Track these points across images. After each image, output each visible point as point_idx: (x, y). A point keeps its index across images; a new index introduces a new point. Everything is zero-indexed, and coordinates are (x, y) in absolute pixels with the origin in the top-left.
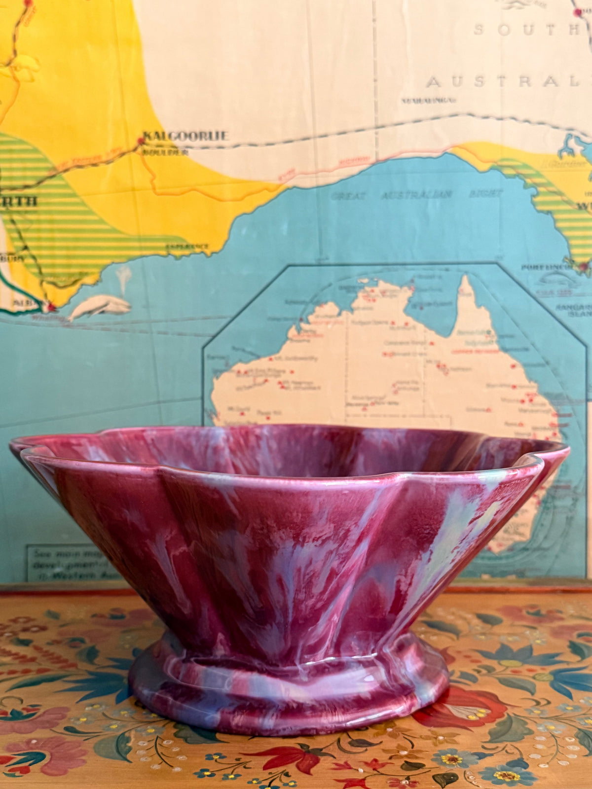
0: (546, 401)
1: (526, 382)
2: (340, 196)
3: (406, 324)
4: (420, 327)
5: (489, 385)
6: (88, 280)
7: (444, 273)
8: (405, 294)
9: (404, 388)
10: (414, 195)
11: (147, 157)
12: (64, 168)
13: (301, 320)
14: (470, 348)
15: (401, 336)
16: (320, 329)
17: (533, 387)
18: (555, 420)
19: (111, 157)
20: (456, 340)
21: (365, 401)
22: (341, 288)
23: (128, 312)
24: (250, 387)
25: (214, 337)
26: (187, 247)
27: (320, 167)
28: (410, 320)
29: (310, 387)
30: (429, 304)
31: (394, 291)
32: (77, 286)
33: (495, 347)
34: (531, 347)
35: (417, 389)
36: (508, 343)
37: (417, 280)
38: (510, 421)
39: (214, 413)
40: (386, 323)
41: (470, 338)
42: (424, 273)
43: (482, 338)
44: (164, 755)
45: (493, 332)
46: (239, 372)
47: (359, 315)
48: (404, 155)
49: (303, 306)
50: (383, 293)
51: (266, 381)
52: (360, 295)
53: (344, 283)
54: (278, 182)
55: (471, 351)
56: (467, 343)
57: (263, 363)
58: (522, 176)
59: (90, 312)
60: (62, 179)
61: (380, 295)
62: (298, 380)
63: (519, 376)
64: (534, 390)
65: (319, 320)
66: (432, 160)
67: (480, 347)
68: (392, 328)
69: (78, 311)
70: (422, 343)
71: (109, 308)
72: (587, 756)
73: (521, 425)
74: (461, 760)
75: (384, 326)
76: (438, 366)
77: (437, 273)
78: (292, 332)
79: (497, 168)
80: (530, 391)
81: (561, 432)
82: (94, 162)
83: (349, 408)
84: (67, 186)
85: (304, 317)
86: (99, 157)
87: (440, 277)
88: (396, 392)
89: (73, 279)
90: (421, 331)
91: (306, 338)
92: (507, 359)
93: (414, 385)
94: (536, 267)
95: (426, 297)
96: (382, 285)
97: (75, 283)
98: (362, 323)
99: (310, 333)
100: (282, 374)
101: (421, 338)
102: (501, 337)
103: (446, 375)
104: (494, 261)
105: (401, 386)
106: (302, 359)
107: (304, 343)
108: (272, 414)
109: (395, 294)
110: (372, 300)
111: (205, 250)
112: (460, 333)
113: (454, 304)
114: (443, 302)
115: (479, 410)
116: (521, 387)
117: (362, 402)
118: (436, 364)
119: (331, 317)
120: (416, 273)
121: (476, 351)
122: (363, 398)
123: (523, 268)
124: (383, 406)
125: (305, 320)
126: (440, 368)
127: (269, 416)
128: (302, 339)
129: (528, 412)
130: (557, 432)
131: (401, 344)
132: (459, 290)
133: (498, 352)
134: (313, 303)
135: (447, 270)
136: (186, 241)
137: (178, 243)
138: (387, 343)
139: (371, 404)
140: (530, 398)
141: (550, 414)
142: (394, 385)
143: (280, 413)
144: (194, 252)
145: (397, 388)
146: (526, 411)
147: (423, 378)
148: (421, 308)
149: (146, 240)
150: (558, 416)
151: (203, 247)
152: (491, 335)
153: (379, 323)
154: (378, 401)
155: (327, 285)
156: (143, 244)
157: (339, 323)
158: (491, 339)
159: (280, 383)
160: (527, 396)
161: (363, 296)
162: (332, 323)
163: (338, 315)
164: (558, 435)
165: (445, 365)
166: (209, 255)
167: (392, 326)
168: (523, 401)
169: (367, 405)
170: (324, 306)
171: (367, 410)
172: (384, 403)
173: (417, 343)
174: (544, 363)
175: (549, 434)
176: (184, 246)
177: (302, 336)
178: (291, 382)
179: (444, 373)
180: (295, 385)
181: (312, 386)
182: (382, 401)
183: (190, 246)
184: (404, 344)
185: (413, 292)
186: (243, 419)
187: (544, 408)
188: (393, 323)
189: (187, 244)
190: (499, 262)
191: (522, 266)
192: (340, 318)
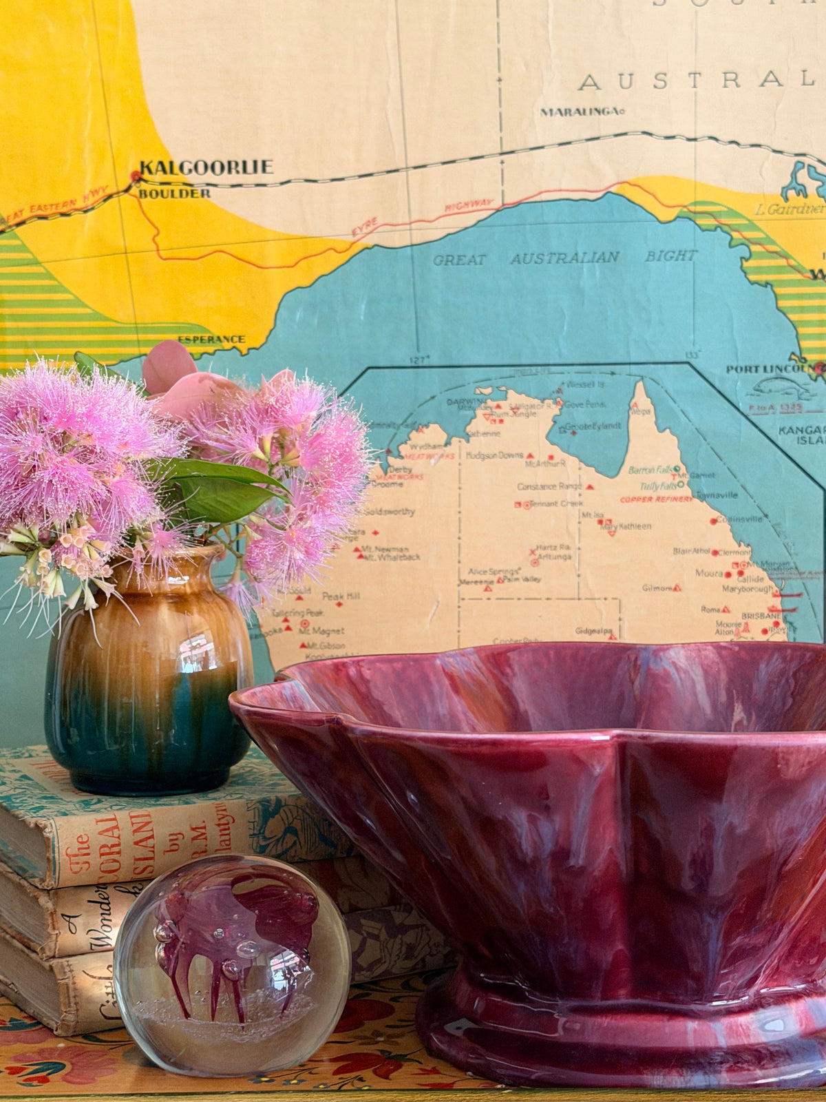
0: (764, 574)
1: (735, 546)
2: (448, 260)
3: (551, 457)
4: (572, 462)
5: (676, 551)
7: (608, 379)
8: (549, 411)
9: (548, 556)
10: (561, 258)
11: (146, 201)
12: (18, 220)
13: (389, 452)
14: (648, 493)
15: (543, 475)
16: (418, 466)
17: (744, 553)
18: (777, 602)
19: (89, 203)
20: (626, 482)
21: (489, 577)
22: (450, 402)
26: (211, 339)
27: (415, 217)
28: (556, 451)
29: (404, 555)
30: (586, 427)
31: (532, 406)
33: (687, 491)
34: (741, 492)
35: (565, 558)
36: (705, 486)
37: (565, 388)
38: (709, 606)
40: (521, 456)
41: (649, 478)
42: (576, 379)
43: (667, 478)
45: (683, 469)
47: (477, 445)
48: (544, 197)
49: (392, 431)
50: (515, 410)
51: (336, 546)
52: (480, 412)
53: (455, 395)
54: (351, 239)
55: (650, 499)
56: (645, 486)
58: (726, 228)
60: (16, 237)
61: (511, 413)
62: (385, 546)
63: (722, 536)
64: (747, 558)
65: (417, 451)
66: (588, 202)
67: (663, 493)
68: (528, 464)
70: (575, 487)
73: (725, 610)
75: (517, 459)
76: (600, 522)
77: (597, 378)
78: (376, 471)
79: (688, 216)
80: (739, 559)
81: (785, 620)
82: (64, 210)
83: (463, 586)
84: (23, 248)
85: (393, 448)
86: (72, 202)
87: (602, 385)
88: (535, 563)
90: (573, 470)
91: (396, 480)
92: (704, 511)
93: (564, 552)
94: (748, 369)
95: (580, 416)
96: (514, 398)
98: (483, 457)
99: (402, 473)
100: (360, 536)
101: (573, 479)
102: (695, 476)
103: (612, 536)
104: (685, 359)
105: (543, 553)
106: (390, 512)
107: (393, 488)
108: (345, 597)
109: (533, 411)
110: (498, 421)
111: (238, 345)
112: (633, 470)
113: (623, 426)
114: (607, 422)
115: (664, 589)
116: (726, 553)
117: (484, 578)
118: (596, 519)
119: (435, 447)
120: (565, 378)
121: (658, 499)
122: (485, 572)
123: (728, 371)
124: (516, 583)
125: (396, 453)
126: (604, 525)
127: (342, 601)
128: (391, 481)
129: (737, 591)
130: (781, 621)
131: (543, 487)
132: (632, 404)
133: (691, 499)
134: (407, 426)
135: (613, 373)
136: (208, 331)
137: (196, 335)
138: (521, 487)
139: (498, 582)
140: (740, 569)
141: (770, 594)
142: (533, 552)
143: (357, 596)
144: (220, 348)
145: (537, 557)
146: (733, 589)
147: (577, 541)
148: (574, 433)
149: (146, 330)
150: (781, 596)
151: (236, 339)
152: (681, 473)
153: (510, 455)
154: (509, 576)
155: (428, 398)
156: (142, 337)
157: (447, 456)
158: (680, 479)
159: (357, 550)
160: (735, 566)
161: (484, 415)
162: (436, 457)
163: (446, 445)
164: (782, 625)
165: (610, 521)
166: (245, 352)
167: (529, 460)
168: (728, 575)
169: (492, 582)
170: (425, 429)
171: (491, 590)
172: (517, 579)
173: (567, 487)
174: (761, 515)
175: (768, 623)
176: (206, 338)
177: (390, 477)
178: (373, 549)
179: (609, 532)
180: (380, 553)
181: (407, 554)
182: (515, 576)
183: (215, 338)
184: (549, 487)
185: (560, 407)
186: (301, 606)
187: (760, 585)
188: (530, 456)
189: (211, 335)
190: (693, 362)
191: (728, 367)
192: (448, 450)
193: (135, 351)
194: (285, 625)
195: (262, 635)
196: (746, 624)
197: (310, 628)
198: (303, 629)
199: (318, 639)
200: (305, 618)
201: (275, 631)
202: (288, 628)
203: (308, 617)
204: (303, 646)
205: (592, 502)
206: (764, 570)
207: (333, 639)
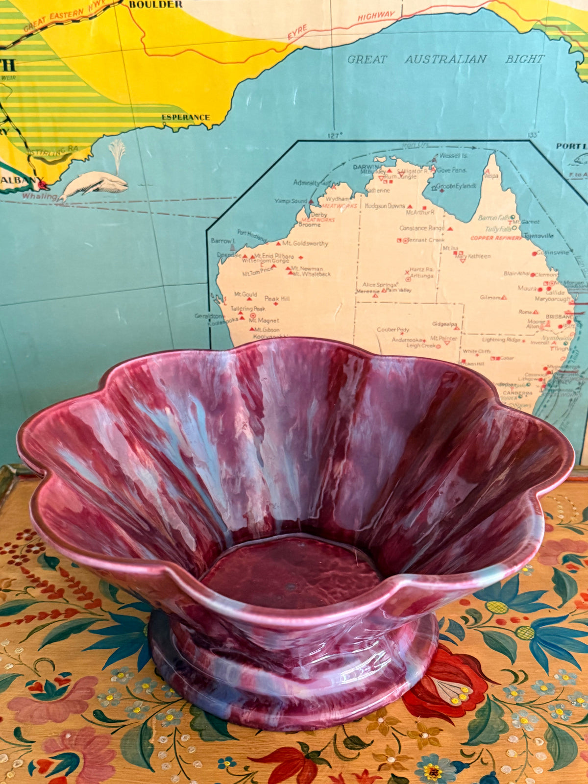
0: (565, 290)
1: (547, 271)
2: (358, 59)
3: (425, 208)
4: (439, 211)
5: (506, 273)
6: (80, 155)
7: (469, 152)
8: (426, 174)
9: (418, 275)
10: (443, 59)
11: (135, 10)
12: (41, 25)
13: (311, 202)
14: (491, 234)
15: (418, 220)
16: (331, 213)
17: (553, 275)
18: (572, 308)
19: (93, 11)
20: (476, 226)
21: (376, 288)
22: (355, 167)
23: (124, 191)
24: (257, 272)
25: (219, 219)
26: (185, 117)
27: (335, 25)
28: (428, 204)
29: (320, 273)
30: (451, 186)
31: (414, 171)
32: (68, 161)
33: (518, 233)
34: (556, 234)
35: (429, 277)
36: (531, 229)
37: (438, 158)
38: (524, 310)
39: (221, 298)
40: (403, 206)
41: (491, 223)
42: (446, 151)
43: (505, 224)
44: (182, 759)
45: (517, 218)
46: (245, 256)
47: (373, 198)
48: (433, 11)
49: (313, 187)
50: (401, 173)
51: (274, 266)
52: (376, 175)
53: (359, 162)
54: (287, 41)
55: (492, 238)
56: (488, 229)
57: (270, 248)
58: (568, 39)
59: (84, 190)
60: (41, 39)
61: (398, 176)
62: (307, 266)
63: (539, 264)
64: (554, 279)
65: (330, 203)
66: (466, 15)
67: (501, 234)
68: (408, 213)
69: (71, 189)
70: (440, 229)
71: (103, 186)
72: (551, 770)
73: (535, 313)
74: (441, 774)
75: (401, 209)
76: (455, 253)
77: (461, 151)
78: (302, 215)
79: (541, 29)
80: (549, 279)
81: (575, 320)
82: (75, 17)
83: (359, 294)
84: (46, 47)
85: (314, 200)
86: (81, 11)
87: (465, 156)
88: (408, 280)
89: (62, 154)
90: (439, 217)
91: (315, 222)
92: (528, 246)
93: (429, 273)
94: (572, 146)
95: (446, 179)
96: (401, 165)
97: (64, 158)
98: (377, 207)
99: (320, 217)
100: (290, 259)
101: (439, 224)
102: (525, 222)
103: (463, 262)
104: (527, 138)
105: (414, 273)
106: (311, 244)
107: (314, 227)
108: (280, 299)
109: (414, 174)
110: (388, 182)
111: (205, 122)
112: (481, 218)
113: (478, 186)
114: (466, 184)
115: (494, 298)
116: (540, 275)
117: (373, 289)
118: (453, 251)
119: (343, 199)
120: (439, 151)
121: (497, 238)
122: (374, 285)
123: (558, 147)
124: (395, 293)
125: (316, 203)
126: (457, 255)
127: (277, 302)
128: (312, 222)
129: (545, 300)
130: (572, 320)
131: (417, 229)
132: (485, 171)
133: (520, 238)
134: (324, 184)
135: (474, 148)
136: (183, 111)
137: (175, 114)
138: (402, 228)
139: (383, 291)
140: (549, 286)
141: (567, 303)
142: (407, 272)
143: (288, 299)
144: (193, 124)
145: (410, 276)
146: (542, 299)
147: (438, 265)
148: (442, 191)
149: (139, 110)
150: (575, 304)
151: (203, 117)
152: (515, 220)
153: (395, 206)
154: (390, 288)
155: (340, 163)
156: (136, 115)
157: (352, 206)
158: (514, 224)
159: (288, 269)
160: (545, 284)
161: (379, 177)
162: (344, 206)
163: (351, 198)
164: (573, 323)
165: (462, 252)
166: (210, 127)
167: (409, 210)
168: (540, 290)
169: (378, 292)
170: (337, 186)
171: (377, 297)
172: (395, 290)
173: (434, 229)
174: (568, 250)
175: (563, 321)
176: (182, 116)
177: (312, 220)
178: (299, 268)
179: (461, 260)
180: (304, 271)
181: (322, 272)
182: (394, 288)
183: (188, 117)
184: (421, 229)
185: (433, 172)
186: (250, 304)
187: (561, 296)
188: (410, 207)
189: (185, 114)
190: (533, 140)
191: (558, 144)
192: (353, 201)
193: (132, 125)
194: (240, 316)
195: (225, 322)
196: (549, 322)
197: (257, 318)
198: (252, 319)
199: (262, 325)
200: (254, 312)
201: (234, 320)
202: (242, 318)
203: (255, 312)
204: (252, 329)
205: (450, 239)
206: (566, 287)
207: (272, 326)
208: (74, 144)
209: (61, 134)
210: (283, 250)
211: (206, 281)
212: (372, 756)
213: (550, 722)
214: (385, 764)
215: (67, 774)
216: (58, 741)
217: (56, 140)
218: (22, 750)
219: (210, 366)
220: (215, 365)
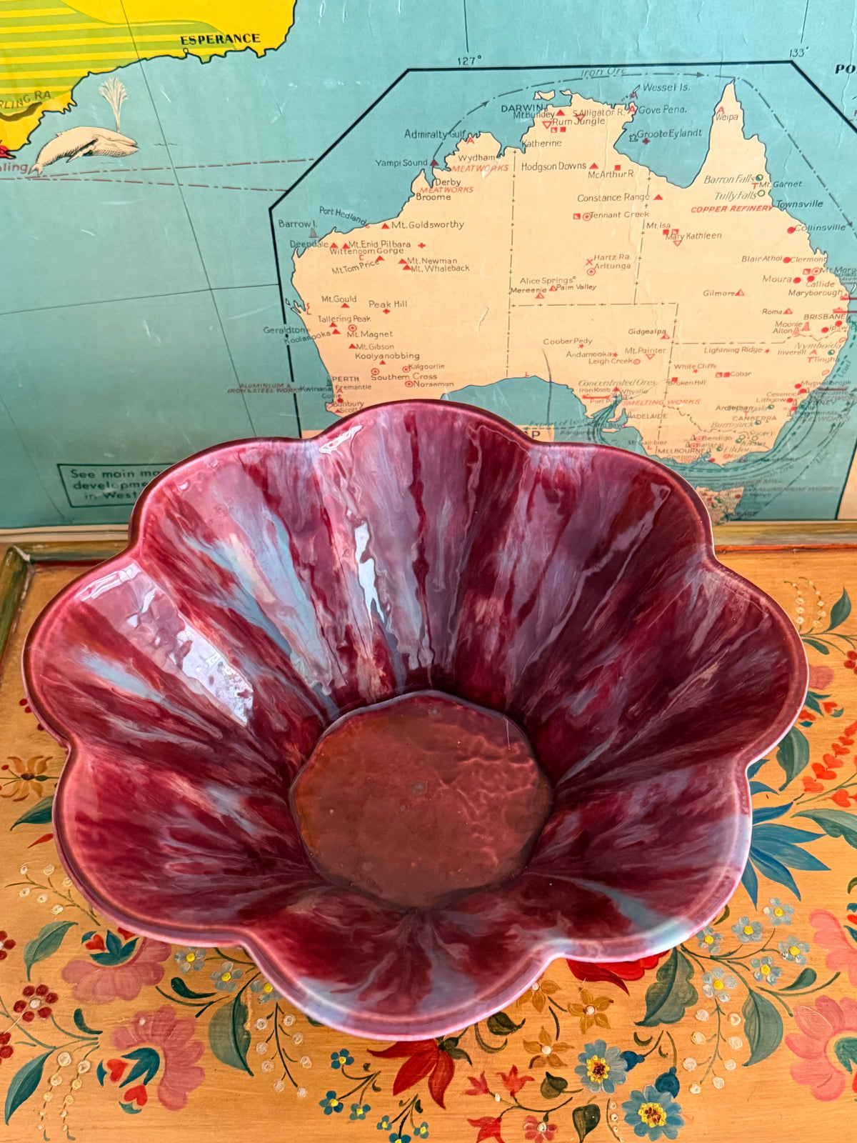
0: (836, 279)
1: (810, 254)
3: (618, 167)
4: (641, 172)
5: (745, 258)
6: (55, 104)
7: (691, 81)
8: (620, 117)
9: (606, 266)
13: (434, 164)
14: (722, 203)
15: (606, 186)
16: (466, 179)
17: (818, 259)
18: (844, 305)
20: (700, 192)
21: (541, 286)
22: (504, 109)
23: (132, 153)
24: (355, 268)
25: (288, 192)
26: (219, 39)
28: (624, 161)
29: (452, 266)
30: (661, 134)
31: (601, 113)
32: (38, 113)
33: (767, 200)
34: (827, 201)
35: (624, 267)
36: (787, 195)
37: (639, 93)
38: (770, 308)
39: (300, 306)
40: (584, 166)
41: (724, 188)
42: (654, 81)
43: (748, 187)
44: (286, 1054)
45: (766, 177)
46: (334, 246)
47: (533, 155)
49: (438, 141)
50: (580, 117)
51: (380, 258)
52: (538, 120)
53: (509, 101)
55: (725, 208)
56: (719, 196)
57: (374, 233)
59: (70, 155)
61: (575, 120)
62: (432, 257)
63: (798, 243)
64: (821, 264)
65: (464, 163)
67: (739, 202)
68: (592, 175)
69: (47, 155)
70: (642, 198)
71: (98, 147)
72: (746, 1065)
73: (788, 312)
74: (608, 1073)
75: (580, 170)
76: (666, 232)
77: (680, 80)
78: (420, 184)
80: (812, 265)
81: (849, 320)
83: (513, 294)
85: (439, 160)
87: (685, 88)
88: (591, 272)
89: (26, 105)
90: (641, 179)
91: (443, 193)
92: (785, 220)
93: (624, 261)
95: (654, 123)
96: (579, 104)
97: (31, 109)
98: (539, 168)
99: (450, 186)
100: (405, 248)
101: (641, 190)
102: (778, 185)
103: (677, 245)
104: (788, 58)
105: (601, 262)
106: (437, 225)
107: (439, 201)
108: (392, 305)
109: (601, 117)
110: (559, 130)
111: (252, 45)
112: (708, 179)
113: (705, 134)
114: (686, 129)
115: (725, 294)
116: (798, 260)
117: (536, 286)
118: (662, 229)
119: (486, 158)
120: (641, 81)
121: (733, 208)
122: (537, 281)
123: (837, 70)
124: (571, 290)
125: (442, 164)
126: (669, 235)
127: (389, 308)
128: (436, 194)
129: (804, 295)
130: (844, 320)
131: (606, 198)
132: (717, 110)
133: (770, 208)
134: (455, 135)
135: (699, 75)
136: (215, 30)
137: (201, 35)
138: (581, 198)
139: (551, 289)
140: (811, 274)
141: (838, 297)
142: (589, 262)
143: (404, 304)
144: (232, 49)
145: (593, 267)
146: (800, 293)
147: (638, 250)
148: (646, 141)
149: (141, 31)
150: (850, 299)
151: (249, 38)
152: (763, 182)
153: (570, 166)
154: (562, 284)
155: (479, 104)
156: (137, 39)
157: (500, 168)
158: (761, 188)
159: (402, 262)
160: (806, 272)
161: (544, 122)
162: (488, 168)
163: (499, 156)
164: (845, 324)
165: (677, 231)
166: (261, 53)
167: (592, 171)
168: (797, 280)
169: (544, 290)
170: (474, 139)
171: (543, 297)
172: (570, 287)
173: (633, 198)
174: (845, 223)
175: (830, 323)
176: (214, 38)
177: (437, 190)
178: (420, 260)
179: (674, 242)
180: (427, 265)
181: (456, 265)
182: (569, 284)
183: (224, 38)
184: (612, 198)
185: (632, 113)
186: (347, 313)
187: (830, 289)
188: (594, 166)
189: (218, 34)
190: (796, 60)
191: (838, 66)
192: (501, 161)
193: (133, 55)
194: (333, 329)
195: (309, 337)
196: (808, 323)
197: (358, 331)
198: (351, 333)
199: (366, 341)
200: (353, 322)
201: (323, 335)
202: (336, 332)
203: (356, 323)
204: (352, 346)
205: (659, 213)
206: (836, 275)
207: (382, 341)
208: (44, 89)
209: (20, 76)
210: (393, 235)
211: (277, 282)
212: (522, 1045)
213: (752, 988)
214: (539, 1057)
215: (146, 1082)
216: (131, 1029)
217: (14, 83)
218: (87, 1045)
219: (291, 465)
220: (298, 463)
